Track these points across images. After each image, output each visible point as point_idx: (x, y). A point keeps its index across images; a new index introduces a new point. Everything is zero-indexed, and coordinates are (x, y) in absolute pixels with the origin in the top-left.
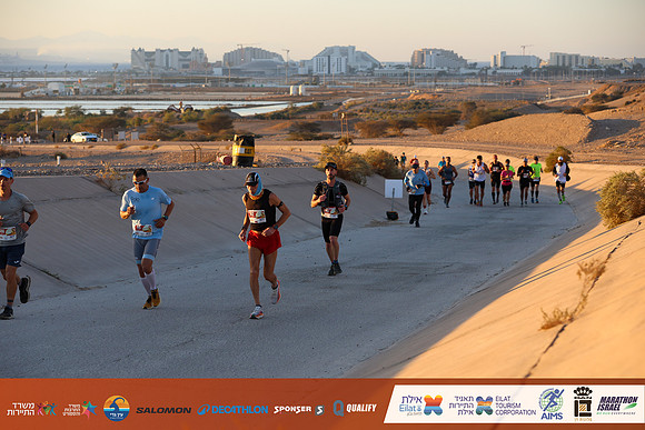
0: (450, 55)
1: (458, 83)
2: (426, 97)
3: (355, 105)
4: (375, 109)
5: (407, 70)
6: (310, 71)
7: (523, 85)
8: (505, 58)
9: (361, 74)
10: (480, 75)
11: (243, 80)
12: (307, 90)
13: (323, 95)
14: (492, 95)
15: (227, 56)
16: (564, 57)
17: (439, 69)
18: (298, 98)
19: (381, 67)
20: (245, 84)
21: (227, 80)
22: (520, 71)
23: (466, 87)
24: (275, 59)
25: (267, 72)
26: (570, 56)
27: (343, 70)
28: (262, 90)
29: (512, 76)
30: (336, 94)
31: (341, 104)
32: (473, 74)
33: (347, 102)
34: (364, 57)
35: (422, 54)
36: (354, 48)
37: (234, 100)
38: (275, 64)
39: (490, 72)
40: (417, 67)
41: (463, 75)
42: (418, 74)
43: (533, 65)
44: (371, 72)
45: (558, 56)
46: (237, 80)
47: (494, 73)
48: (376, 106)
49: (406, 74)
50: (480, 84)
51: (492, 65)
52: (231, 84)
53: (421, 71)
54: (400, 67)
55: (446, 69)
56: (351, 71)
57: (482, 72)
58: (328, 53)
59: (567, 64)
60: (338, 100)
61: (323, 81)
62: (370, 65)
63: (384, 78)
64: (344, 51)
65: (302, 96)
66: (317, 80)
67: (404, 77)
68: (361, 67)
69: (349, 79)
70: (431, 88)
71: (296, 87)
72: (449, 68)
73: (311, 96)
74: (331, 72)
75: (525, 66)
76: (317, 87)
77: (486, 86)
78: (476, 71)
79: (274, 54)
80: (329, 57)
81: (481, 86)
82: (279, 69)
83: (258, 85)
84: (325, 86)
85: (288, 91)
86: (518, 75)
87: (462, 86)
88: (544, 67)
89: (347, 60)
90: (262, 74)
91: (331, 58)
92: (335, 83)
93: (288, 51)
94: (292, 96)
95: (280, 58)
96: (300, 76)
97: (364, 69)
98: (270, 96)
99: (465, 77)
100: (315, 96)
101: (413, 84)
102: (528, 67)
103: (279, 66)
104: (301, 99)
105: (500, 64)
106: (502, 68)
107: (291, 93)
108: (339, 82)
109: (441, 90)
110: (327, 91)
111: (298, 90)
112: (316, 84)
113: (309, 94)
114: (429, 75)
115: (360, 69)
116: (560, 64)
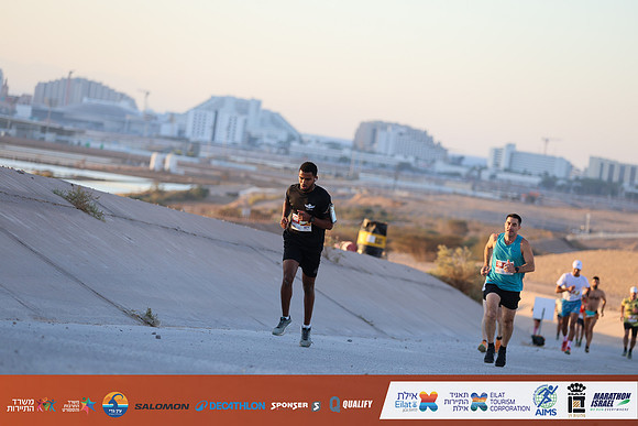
0: (421, 137)
1: (433, 187)
2: (384, 203)
3: (264, 200)
5: (346, 152)
6: (181, 132)
7: (541, 205)
8: (514, 155)
10: (468, 178)
11: (70, 133)
12: (180, 164)
13: (204, 176)
15: (43, 88)
16: (612, 166)
17: (400, 158)
18: (161, 175)
19: (301, 142)
20: (75, 140)
21: (44, 129)
22: (536, 180)
23: (448, 194)
24: (124, 105)
25: (108, 124)
26: (623, 167)
27: (238, 138)
28: (102, 153)
29: (521, 186)
30: (227, 176)
31: (235, 196)
32: (456, 175)
33: (248, 193)
34: (275, 120)
35: (372, 130)
36: (259, 103)
37: (57, 164)
38: (122, 113)
39: (485, 175)
40: (362, 150)
41: (440, 174)
42: (365, 163)
43: (558, 172)
44: (284, 148)
45: (601, 163)
46: (60, 131)
47: (493, 177)
49: (344, 160)
50: (470, 192)
51: (490, 164)
52: (50, 137)
53: (370, 158)
54: (334, 145)
55: (411, 159)
56: (251, 141)
57: (473, 174)
58: (215, 106)
59: (615, 179)
60: (232, 187)
61: (204, 153)
62: (283, 136)
64: (243, 107)
65: (168, 173)
66: (194, 149)
67: (342, 165)
68: (269, 137)
69: (246, 156)
70: (387, 187)
71: (161, 156)
72: (417, 159)
73: (187, 175)
74: (217, 139)
75: (546, 174)
76: (195, 160)
77: (480, 198)
78: (463, 171)
79: (123, 96)
80: (216, 113)
81: (473, 197)
82: (130, 122)
83: (95, 145)
84: (209, 162)
85: (148, 162)
86: (533, 186)
87: (441, 193)
88: (577, 179)
89: (246, 122)
90: (98, 126)
91: (220, 116)
92: (226, 159)
93: (148, 94)
94: (153, 171)
95: (132, 102)
96: (166, 138)
97: (273, 142)
98: (115, 166)
99: (443, 178)
100: (193, 175)
101: (356, 177)
102: (551, 174)
103: (128, 118)
104: (168, 178)
105: (504, 164)
106: (507, 170)
107: (153, 165)
108: (233, 158)
109: (405, 194)
110: (211, 169)
111: (164, 162)
112: (193, 156)
113: (181, 171)
114: (383, 166)
115: (266, 140)
116: (605, 178)
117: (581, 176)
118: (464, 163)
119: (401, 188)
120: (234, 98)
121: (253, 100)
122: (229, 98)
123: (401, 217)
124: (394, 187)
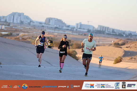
0: (60, 21)
1: (63, 32)
2: (52, 36)
3: (25, 35)
4: (33, 38)
5: (43, 25)
6: (6, 20)
7: (87, 36)
8: (81, 25)
9: (25, 24)
10: (71, 30)
12: (6, 28)
13: (11, 30)
14: (76, 38)
16: (103, 27)
17: (55, 26)
18: (1, 30)
19: (33, 22)
26: (106, 28)
27: (19, 22)
29: (83, 32)
30: (16, 30)
31: (18, 35)
32: (68, 29)
33: (21, 34)
34: (27, 18)
35: (49, 20)
36: (23, 14)
39: (75, 29)
40: (47, 24)
41: (64, 29)
42: (47, 27)
43: (91, 29)
44: (29, 24)
45: (101, 27)
48: (33, 37)
49: (43, 26)
50: (71, 33)
51: (76, 27)
53: (49, 26)
54: (41, 23)
55: (58, 26)
56: (22, 23)
58: (14, 14)
59: (104, 30)
61: (11, 25)
62: (29, 21)
63: (34, 27)
64: (20, 15)
65: (3, 30)
66: (9, 24)
68: (26, 21)
69: (21, 26)
70: (53, 32)
71: (1, 26)
72: (59, 26)
74: (14, 22)
75: (88, 29)
76: (9, 27)
77: (74, 35)
80: (14, 16)
84: (12, 27)
86: (85, 32)
89: (20, 18)
92: (16, 26)
96: (2, 22)
99: (65, 30)
100: (8, 30)
102: (89, 29)
105: (79, 27)
106: (80, 28)
108: (18, 26)
109: (57, 34)
110: (13, 29)
112: (9, 26)
114: (52, 28)
115: (25, 22)
116: (102, 30)
117: (96, 29)
118: (70, 27)
119: (56, 33)
120: (18, 13)
121: (22, 13)
122: (16, 12)
123: (56, 39)
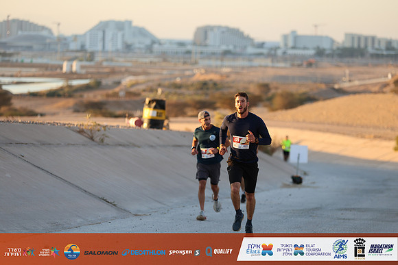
0: (236, 33)
1: (246, 63)
2: (214, 77)
3: (137, 84)
5: (189, 48)
6: (83, 46)
7: (317, 67)
8: (296, 37)
9: (138, 51)
10: (269, 55)
11: (10, 55)
12: (82, 67)
13: (99, 73)
14: (285, 78)
16: (359, 38)
17: (224, 48)
18: (71, 75)
19: (160, 44)
20: (14, 59)
22: (312, 52)
23: (256, 67)
24: (45, 33)
25: (36, 47)
26: (366, 38)
27: (120, 46)
28: (31, 65)
29: (303, 57)
30: (113, 72)
31: (118, 83)
32: (261, 54)
33: (127, 81)
34: (142, 32)
35: (204, 32)
36: (130, 23)
38: (44, 38)
39: (279, 52)
40: (200, 45)
41: (251, 55)
42: (201, 53)
43: (326, 45)
44: (149, 49)
45: (352, 37)
46: (4, 55)
47: (284, 53)
49: (189, 52)
50: (270, 64)
51: (282, 45)
53: (205, 49)
54: (181, 44)
55: (231, 48)
56: (128, 47)
57: (272, 53)
58: (103, 27)
59: (362, 45)
60: (116, 78)
61: (98, 58)
62: (148, 42)
63: (164, 56)
64: (120, 26)
65: (75, 73)
66: (91, 57)
67: (187, 56)
68: (139, 43)
69: (126, 57)
70: (217, 67)
71: (70, 63)
72: (235, 47)
73: (87, 73)
74: (106, 48)
75: (318, 48)
76: (92, 64)
77: (277, 68)
78: (265, 51)
79: (43, 28)
80: (104, 32)
81: (273, 67)
82: (49, 44)
83: (27, 61)
84: (101, 64)
85: (61, 68)
86: (311, 56)
87: (252, 67)
88: (338, 49)
89: (123, 36)
90: (29, 48)
91: (107, 33)
92: (111, 60)
93: (59, 24)
94: (65, 73)
95: (50, 31)
96: (73, 51)
97: (142, 46)
98: (41, 73)
99: (253, 57)
100: (91, 73)
101: (196, 63)
102: (321, 47)
103: (48, 41)
104: (75, 76)
105: (290, 44)
106: (294, 48)
107: (65, 69)
108: (116, 59)
109: (229, 70)
110: (103, 68)
111: (72, 66)
112: (91, 61)
113: (83, 71)
114: (213, 54)
115: (137, 46)
116: (356, 45)
117: (340, 46)
118: (266, 46)
119: (226, 67)
120: (114, 21)
121: (126, 21)
122: (111, 21)
123: (226, 85)
124: (222, 66)
